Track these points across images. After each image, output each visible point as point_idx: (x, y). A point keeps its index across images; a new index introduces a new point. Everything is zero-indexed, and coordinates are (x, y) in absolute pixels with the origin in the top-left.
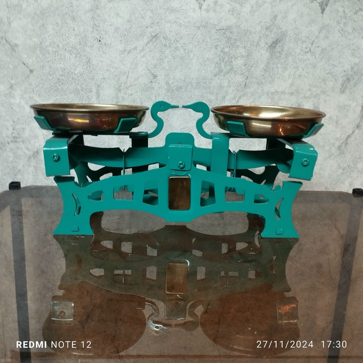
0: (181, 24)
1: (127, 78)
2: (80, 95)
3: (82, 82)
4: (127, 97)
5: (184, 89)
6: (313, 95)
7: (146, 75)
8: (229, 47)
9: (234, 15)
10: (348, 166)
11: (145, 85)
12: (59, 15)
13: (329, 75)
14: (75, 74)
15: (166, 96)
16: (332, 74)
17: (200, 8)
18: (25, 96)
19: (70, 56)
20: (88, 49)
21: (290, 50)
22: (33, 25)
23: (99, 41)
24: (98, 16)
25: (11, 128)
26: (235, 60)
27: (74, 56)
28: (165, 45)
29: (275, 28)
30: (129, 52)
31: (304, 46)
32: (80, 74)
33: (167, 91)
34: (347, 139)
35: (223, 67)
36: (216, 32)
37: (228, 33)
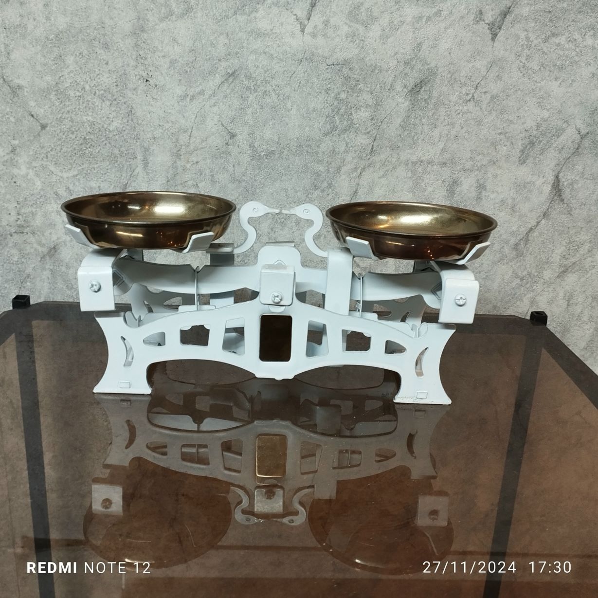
0: (272, 55)
1: (190, 139)
2: (118, 162)
3: (121, 143)
4: (190, 167)
5: (277, 156)
6: (477, 166)
7: (219, 133)
8: (346, 92)
9: (356, 43)
10: (529, 274)
11: (217, 148)
12: (83, 40)
13: (502, 136)
14: (110, 131)
15: (250, 166)
16: (507, 135)
17: (303, 31)
18: (34, 164)
19: (101, 103)
20: (130, 94)
21: (442, 98)
22: (45, 56)
23: (145, 81)
24: (144, 42)
25: (13, 213)
26: (356, 112)
27: (108, 103)
28: (248, 88)
29: (418, 62)
30: (193, 98)
31: (464, 90)
32: (118, 131)
33: (251, 158)
34: (527, 234)
35: (338, 122)
36: (327, 69)
37: (345, 71)
